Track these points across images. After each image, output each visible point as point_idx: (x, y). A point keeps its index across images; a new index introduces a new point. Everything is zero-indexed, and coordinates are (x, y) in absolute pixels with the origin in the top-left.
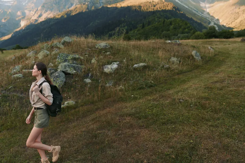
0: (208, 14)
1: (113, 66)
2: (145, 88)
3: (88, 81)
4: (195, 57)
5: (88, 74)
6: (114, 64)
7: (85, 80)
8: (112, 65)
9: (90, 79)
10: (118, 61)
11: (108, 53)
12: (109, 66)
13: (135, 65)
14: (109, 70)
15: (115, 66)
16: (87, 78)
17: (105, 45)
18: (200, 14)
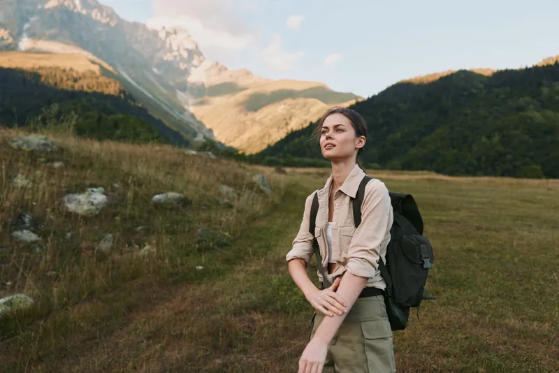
0: (193, 116)
1: (92, 196)
2: (213, 249)
3: (27, 236)
4: (262, 187)
5: (20, 217)
6: (92, 191)
7: (18, 233)
8: (90, 195)
9: (34, 232)
10: (101, 186)
11: (57, 165)
12: (82, 197)
13: (157, 197)
14: (85, 207)
15: (99, 197)
16: (21, 229)
17: (42, 142)
18: (176, 114)
